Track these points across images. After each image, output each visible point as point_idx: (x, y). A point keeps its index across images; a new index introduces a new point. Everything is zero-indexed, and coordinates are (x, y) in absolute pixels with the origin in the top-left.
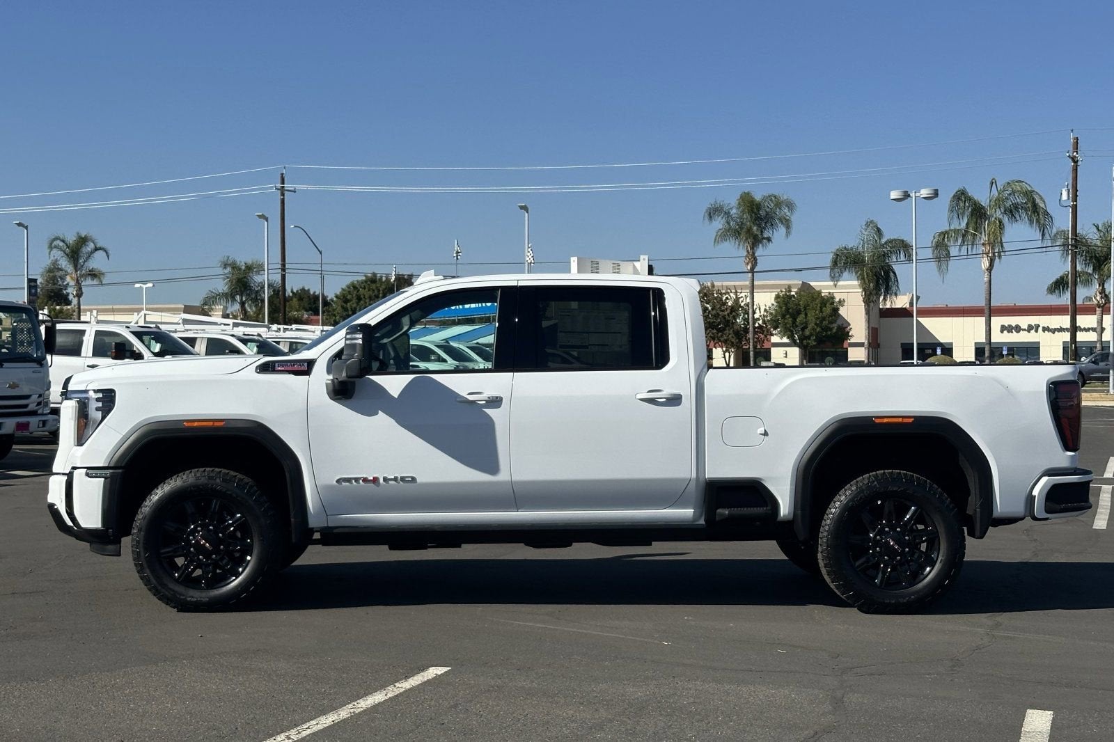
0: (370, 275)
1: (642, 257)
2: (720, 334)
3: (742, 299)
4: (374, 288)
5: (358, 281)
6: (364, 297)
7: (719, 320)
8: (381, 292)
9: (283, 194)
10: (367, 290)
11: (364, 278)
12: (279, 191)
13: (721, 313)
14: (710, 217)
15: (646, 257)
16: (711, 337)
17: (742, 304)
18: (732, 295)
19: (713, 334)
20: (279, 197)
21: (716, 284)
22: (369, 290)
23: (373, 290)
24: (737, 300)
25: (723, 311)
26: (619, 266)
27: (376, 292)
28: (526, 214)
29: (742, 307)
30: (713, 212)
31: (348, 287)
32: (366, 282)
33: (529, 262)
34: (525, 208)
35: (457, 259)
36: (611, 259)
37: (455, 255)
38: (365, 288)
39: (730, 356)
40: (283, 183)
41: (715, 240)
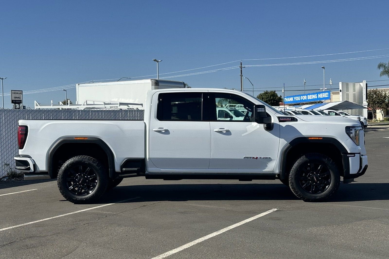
0: (265, 91)
1: (364, 81)
2: (381, 105)
3: (387, 94)
4: (267, 95)
5: (262, 93)
6: (264, 98)
7: (380, 101)
8: (269, 96)
9: (241, 69)
10: (265, 96)
11: (264, 92)
12: (240, 68)
13: (381, 98)
14: (379, 67)
15: (365, 81)
16: (378, 106)
17: (387, 95)
18: (383, 92)
19: (378, 105)
20: (240, 69)
21: (378, 89)
22: (266, 96)
23: (267, 96)
24: (385, 94)
25: (382, 98)
26: (355, 84)
27: (268, 96)
28: (324, 70)
29: (387, 96)
30: (380, 66)
31: (259, 95)
32: (264, 93)
33: (331, 84)
34: (323, 68)
35: (305, 84)
36: (352, 82)
37: (304, 83)
38: (264, 95)
39: (383, 112)
40: (241, 65)
41: (380, 75)
